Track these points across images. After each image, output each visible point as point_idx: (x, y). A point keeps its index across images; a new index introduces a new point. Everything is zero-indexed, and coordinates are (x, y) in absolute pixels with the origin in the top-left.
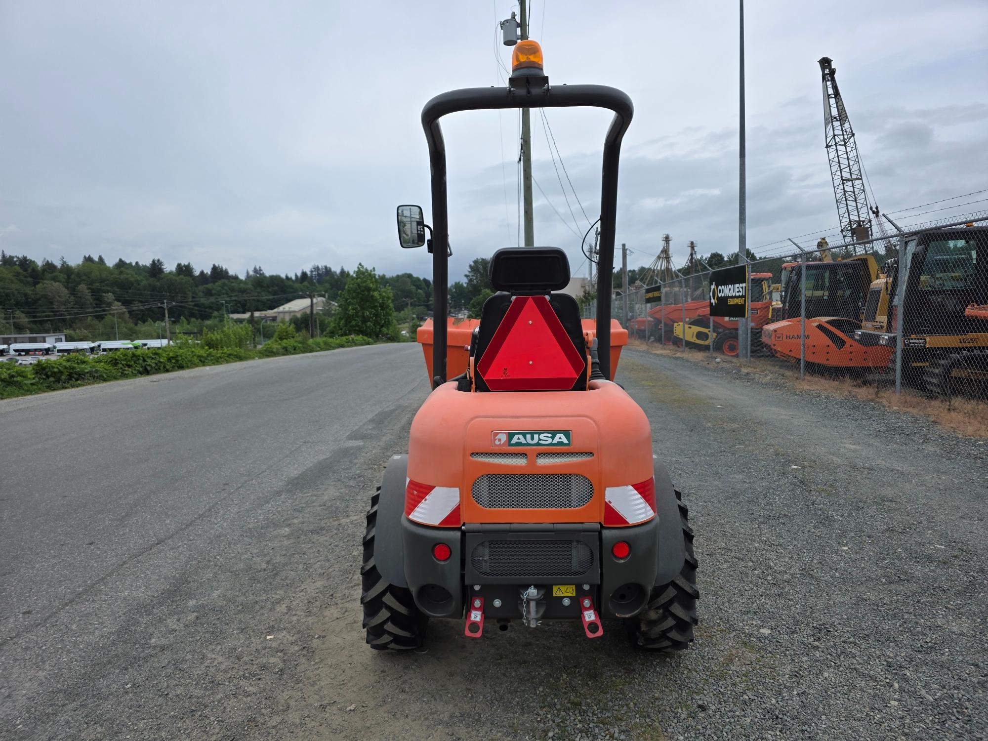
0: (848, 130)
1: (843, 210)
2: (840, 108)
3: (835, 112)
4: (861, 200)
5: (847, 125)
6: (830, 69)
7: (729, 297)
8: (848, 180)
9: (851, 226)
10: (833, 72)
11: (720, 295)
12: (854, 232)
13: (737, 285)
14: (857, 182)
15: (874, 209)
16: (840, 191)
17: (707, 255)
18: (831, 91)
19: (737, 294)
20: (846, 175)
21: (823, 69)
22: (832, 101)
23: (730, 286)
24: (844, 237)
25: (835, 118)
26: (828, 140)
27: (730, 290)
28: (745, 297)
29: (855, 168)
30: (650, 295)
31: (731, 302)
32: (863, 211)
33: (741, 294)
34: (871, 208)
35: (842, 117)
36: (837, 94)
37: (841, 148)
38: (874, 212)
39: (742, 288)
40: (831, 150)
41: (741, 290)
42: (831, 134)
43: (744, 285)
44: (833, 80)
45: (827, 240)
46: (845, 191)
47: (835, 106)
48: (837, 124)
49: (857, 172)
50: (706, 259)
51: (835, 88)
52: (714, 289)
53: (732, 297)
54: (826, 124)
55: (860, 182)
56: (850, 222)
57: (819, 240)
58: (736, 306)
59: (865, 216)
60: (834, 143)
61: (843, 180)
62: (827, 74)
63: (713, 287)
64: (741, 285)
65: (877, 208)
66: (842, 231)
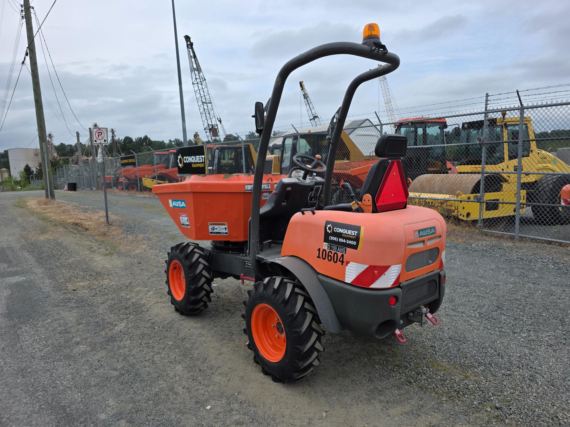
0: (202, 77)
1: (204, 118)
2: (198, 64)
3: (195, 66)
4: (212, 114)
5: (201, 74)
6: (190, 42)
7: (192, 163)
8: (205, 103)
9: (209, 127)
10: (192, 44)
11: (185, 162)
12: (210, 130)
13: (198, 156)
14: (209, 105)
15: (219, 119)
16: (202, 108)
17: (122, 138)
18: (192, 54)
19: (199, 161)
20: (204, 100)
21: (187, 41)
22: (193, 60)
23: (193, 157)
24: (206, 132)
25: (195, 69)
26: (193, 80)
27: (193, 159)
28: (204, 163)
29: (207, 97)
30: (125, 161)
31: (194, 166)
32: (213, 120)
33: (201, 161)
34: (218, 119)
35: (199, 69)
36: (195, 57)
37: (200, 86)
38: (219, 121)
39: (202, 158)
40: (195, 86)
41: (201, 159)
42: (194, 77)
43: (203, 156)
44: (192, 48)
45: (198, 133)
46: (204, 109)
47: (194, 62)
48: (196, 72)
49: (209, 99)
50: (122, 140)
51: (194, 53)
52: (180, 159)
53: (195, 163)
54: (191, 72)
55: (211, 104)
56: (208, 125)
57: (195, 133)
58: (199, 168)
59: (214, 122)
60: (196, 83)
61: (203, 103)
62: (189, 45)
63: (179, 157)
64: (201, 156)
65: (220, 119)
66: (205, 129)
